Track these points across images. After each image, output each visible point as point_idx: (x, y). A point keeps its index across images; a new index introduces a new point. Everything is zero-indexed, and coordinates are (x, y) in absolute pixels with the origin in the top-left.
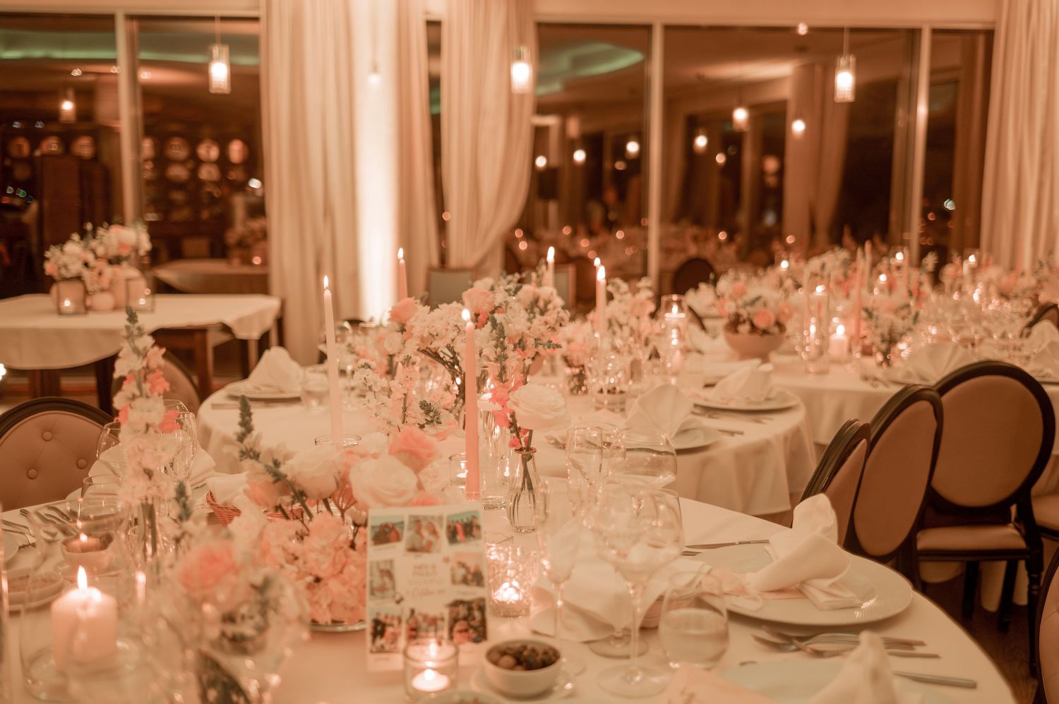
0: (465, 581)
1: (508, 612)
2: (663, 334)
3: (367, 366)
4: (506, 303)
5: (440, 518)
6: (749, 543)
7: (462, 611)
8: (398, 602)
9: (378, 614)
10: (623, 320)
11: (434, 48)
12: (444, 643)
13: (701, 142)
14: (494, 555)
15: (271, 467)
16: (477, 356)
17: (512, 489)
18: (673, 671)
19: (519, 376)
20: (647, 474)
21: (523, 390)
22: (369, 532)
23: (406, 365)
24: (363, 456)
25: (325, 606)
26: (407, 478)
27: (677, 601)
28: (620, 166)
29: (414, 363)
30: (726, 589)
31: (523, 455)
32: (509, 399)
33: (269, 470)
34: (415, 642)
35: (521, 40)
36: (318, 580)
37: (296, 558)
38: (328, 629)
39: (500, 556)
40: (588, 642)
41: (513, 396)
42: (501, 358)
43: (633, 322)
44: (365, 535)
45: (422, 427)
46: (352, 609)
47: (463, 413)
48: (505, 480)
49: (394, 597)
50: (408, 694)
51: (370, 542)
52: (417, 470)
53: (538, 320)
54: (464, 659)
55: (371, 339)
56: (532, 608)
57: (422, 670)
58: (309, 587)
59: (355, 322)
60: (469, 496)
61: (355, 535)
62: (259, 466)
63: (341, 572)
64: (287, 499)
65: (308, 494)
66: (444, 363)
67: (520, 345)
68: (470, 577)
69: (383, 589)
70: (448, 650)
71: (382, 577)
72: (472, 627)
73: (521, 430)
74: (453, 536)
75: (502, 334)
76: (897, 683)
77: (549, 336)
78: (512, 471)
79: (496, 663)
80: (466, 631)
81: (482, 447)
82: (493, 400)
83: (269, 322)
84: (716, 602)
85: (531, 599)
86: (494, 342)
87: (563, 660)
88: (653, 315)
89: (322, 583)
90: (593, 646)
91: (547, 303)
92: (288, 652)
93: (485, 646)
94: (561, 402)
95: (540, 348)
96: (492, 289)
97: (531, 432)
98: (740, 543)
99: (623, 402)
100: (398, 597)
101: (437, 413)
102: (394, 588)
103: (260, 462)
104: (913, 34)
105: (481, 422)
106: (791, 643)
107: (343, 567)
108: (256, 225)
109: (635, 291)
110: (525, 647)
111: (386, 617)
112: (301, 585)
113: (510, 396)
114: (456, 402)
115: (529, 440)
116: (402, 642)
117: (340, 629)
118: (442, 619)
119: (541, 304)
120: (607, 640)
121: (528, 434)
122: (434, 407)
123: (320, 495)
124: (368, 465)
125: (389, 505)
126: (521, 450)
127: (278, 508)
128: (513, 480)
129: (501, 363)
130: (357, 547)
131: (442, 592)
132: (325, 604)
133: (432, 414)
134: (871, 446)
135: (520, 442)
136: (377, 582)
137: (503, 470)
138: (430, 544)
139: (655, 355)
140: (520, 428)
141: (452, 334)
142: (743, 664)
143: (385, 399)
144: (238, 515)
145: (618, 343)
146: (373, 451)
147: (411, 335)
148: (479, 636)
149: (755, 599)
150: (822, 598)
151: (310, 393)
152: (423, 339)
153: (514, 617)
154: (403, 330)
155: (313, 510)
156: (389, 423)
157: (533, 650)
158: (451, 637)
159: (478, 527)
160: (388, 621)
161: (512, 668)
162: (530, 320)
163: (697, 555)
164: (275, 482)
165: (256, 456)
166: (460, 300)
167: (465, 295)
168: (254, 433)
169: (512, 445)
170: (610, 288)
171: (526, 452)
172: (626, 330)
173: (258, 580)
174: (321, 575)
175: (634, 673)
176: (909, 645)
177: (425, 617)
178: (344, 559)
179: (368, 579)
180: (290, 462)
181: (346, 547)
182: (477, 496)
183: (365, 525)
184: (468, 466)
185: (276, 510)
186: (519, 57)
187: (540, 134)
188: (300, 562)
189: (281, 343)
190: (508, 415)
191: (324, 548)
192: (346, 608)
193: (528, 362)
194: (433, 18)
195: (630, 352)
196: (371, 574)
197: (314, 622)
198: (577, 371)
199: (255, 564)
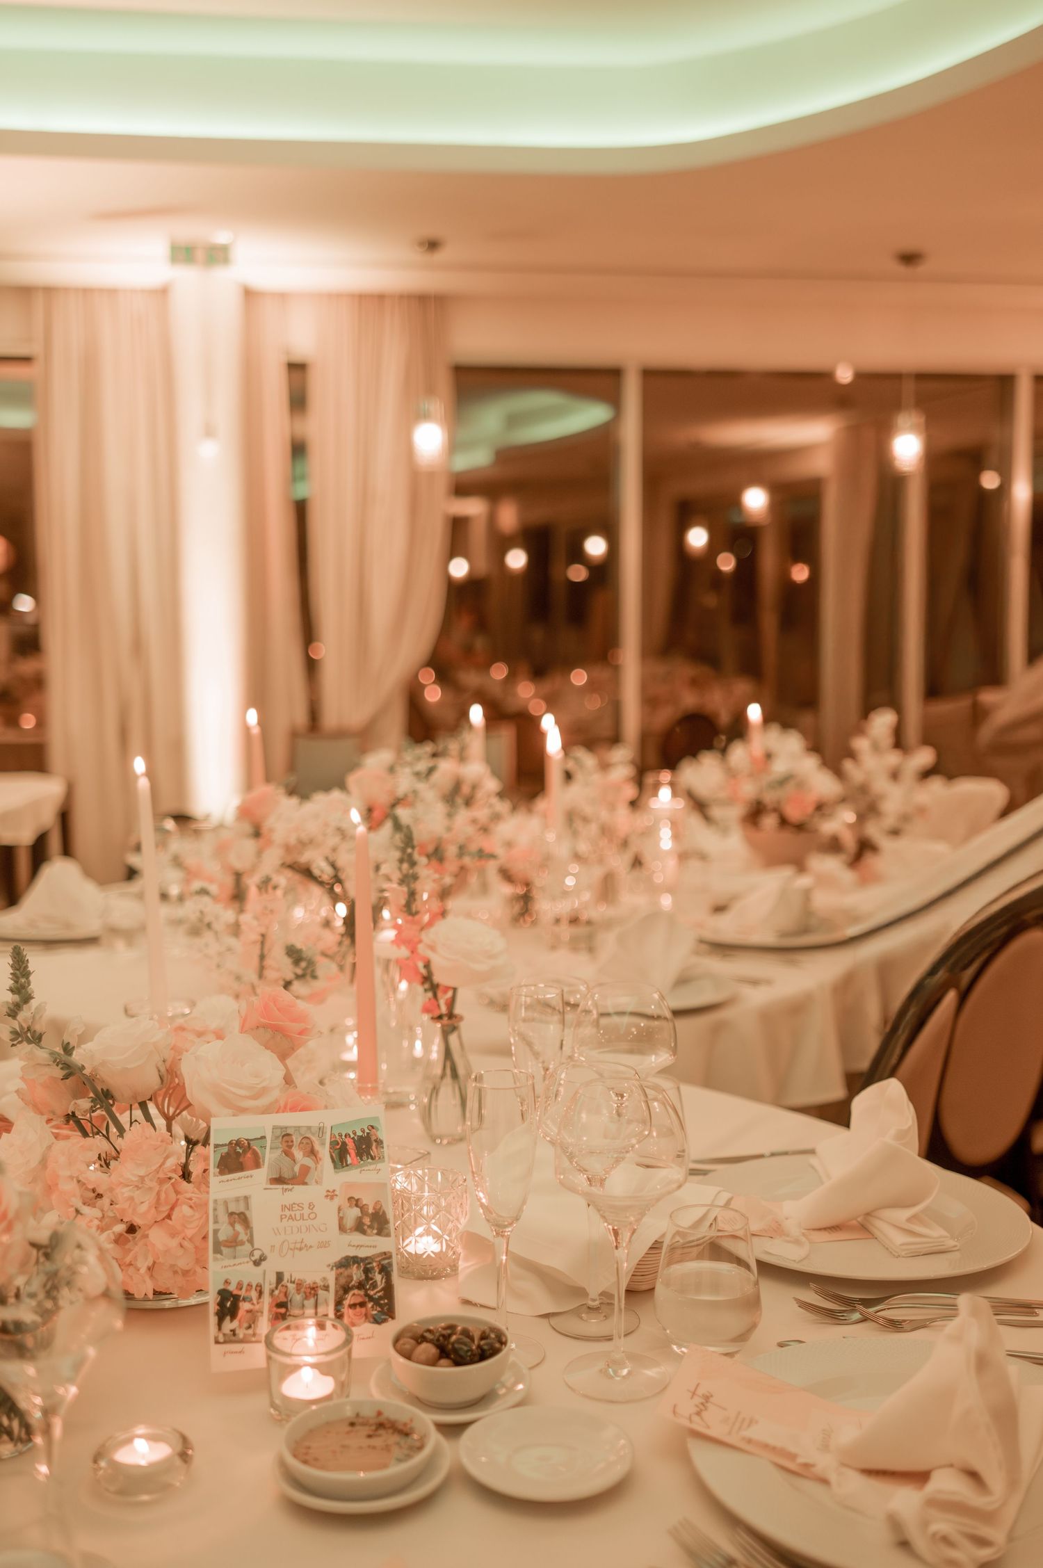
0: (359, 1227)
1: (426, 1271)
2: (650, 833)
3: (203, 892)
4: (415, 792)
5: (321, 1130)
6: (786, 1153)
7: (357, 1274)
8: (257, 1263)
9: (227, 1282)
10: (588, 810)
11: (298, 402)
12: (329, 1324)
13: (697, 538)
14: (400, 1182)
15: (59, 1054)
16: (372, 874)
17: (427, 1077)
18: (680, 1357)
19: (435, 905)
20: (631, 1052)
21: (441, 927)
22: (212, 1155)
23: (263, 890)
24: (200, 1034)
25: (143, 1270)
26: (269, 1068)
27: (682, 1250)
28: (578, 573)
29: (275, 888)
30: (755, 1227)
31: (443, 1026)
32: (420, 941)
33: (57, 1061)
34: (285, 1324)
35: (430, 391)
36: (132, 1229)
37: (100, 1196)
38: (149, 1305)
39: (411, 1182)
40: (547, 1316)
41: (428, 936)
42: (408, 879)
43: (604, 815)
44: (206, 1159)
45: (287, 985)
46: (186, 1273)
47: (349, 960)
48: (415, 1062)
49: (251, 1254)
50: (273, 1405)
51: (213, 1170)
52: (283, 1057)
53: (463, 816)
54: (359, 1349)
55: (206, 846)
56: (462, 1265)
57: (297, 1368)
58: (118, 1240)
59: (182, 819)
60: (361, 1091)
61: (188, 1156)
62: (42, 1054)
63: (169, 1217)
64: (85, 1104)
65: (116, 1094)
66: (321, 883)
67: (437, 855)
68: (367, 1221)
69: (233, 1243)
70: (335, 1336)
71: (232, 1224)
72: (371, 1298)
73: (441, 988)
74: (340, 1156)
75: (409, 841)
76: (1014, 1369)
77: (481, 842)
78: (426, 1048)
79: (408, 1356)
80: (362, 1305)
81: (380, 1011)
82: (399, 941)
83: (48, 818)
84: (739, 1249)
85: (460, 1250)
86: (397, 854)
87: (512, 1345)
88: (634, 804)
89: (138, 1234)
90: (554, 1321)
91: (475, 787)
92: (91, 1352)
93: (391, 1328)
94: (501, 945)
95: (467, 860)
96: (391, 770)
97: (455, 990)
98: (773, 1155)
99: (590, 937)
100: (257, 1255)
101: (311, 963)
102: (251, 1241)
103: (42, 1048)
104: (1004, 383)
105: (378, 971)
106: (854, 1310)
107: (172, 1209)
108: (27, 667)
109: (605, 767)
110: (452, 1327)
111: (240, 1286)
112: (105, 1239)
113: (424, 936)
114: (340, 943)
115: (451, 1003)
116: (263, 1326)
117: (167, 1304)
118: (326, 1288)
119: (466, 790)
120: (576, 1312)
121: (450, 994)
122: (307, 953)
123: (135, 1097)
124: (211, 1050)
125: (243, 1110)
126: (440, 1017)
127: (71, 1117)
128: (429, 1063)
129: (408, 886)
130: (193, 1178)
131: (323, 1245)
132: (143, 1265)
133: (303, 964)
134: (963, 998)
135: (439, 1006)
136: (225, 1232)
137: (412, 1046)
138: (305, 1170)
139: (637, 862)
140: (438, 986)
141: (333, 840)
142: (781, 1345)
143: (232, 941)
144: (8, 1131)
145: (583, 847)
146: (214, 1024)
147: (270, 843)
148: (382, 1312)
149: (797, 1242)
150: (898, 1239)
151: (114, 931)
152: (288, 849)
153: (433, 1278)
154: (257, 834)
155: (124, 1119)
156: (238, 978)
157: (466, 1333)
158: (339, 1316)
159: (379, 1143)
160: (243, 1293)
161: (433, 1363)
162: (450, 815)
163: (710, 1175)
164: (66, 1077)
165: (37, 1039)
166: (342, 786)
167: (352, 780)
168: (34, 1003)
169: (426, 1010)
170: (570, 765)
171: (448, 1020)
172: (594, 828)
173: (43, 1236)
174: (138, 1221)
175: (619, 1364)
176: (1028, 1307)
177: (299, 1285)
178: (173, 1197)
179: (211, 1227)
180: (89, 1046)
181: (176, 1176)
182: (374, 1090)
183: (206, 1142)
184: (359, 1041)
185: (68, 1122)
186: (424, 416)
187: (458, 527)
188: (105, 1201)
189: (67, 851)
190: (421, 965)
191: (142, 1178)
192: (175, 1272)
193: (448, 880)
194: (297, 358)
195: (601, 861)
196: (216, 1222)
197: (128, 1295)
198: (520, 890)
199: (37, 1210)
